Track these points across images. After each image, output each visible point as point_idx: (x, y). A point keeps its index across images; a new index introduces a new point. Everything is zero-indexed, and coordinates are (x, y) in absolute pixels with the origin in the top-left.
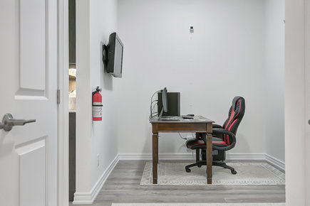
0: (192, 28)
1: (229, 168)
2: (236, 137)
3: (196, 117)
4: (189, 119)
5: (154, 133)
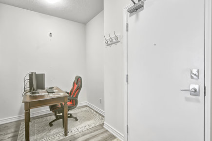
0: (51, 34)
1: (74, 118)
2: (78, 99)
3: (55, 89)
4: (52, 93)
5: (26, 111)
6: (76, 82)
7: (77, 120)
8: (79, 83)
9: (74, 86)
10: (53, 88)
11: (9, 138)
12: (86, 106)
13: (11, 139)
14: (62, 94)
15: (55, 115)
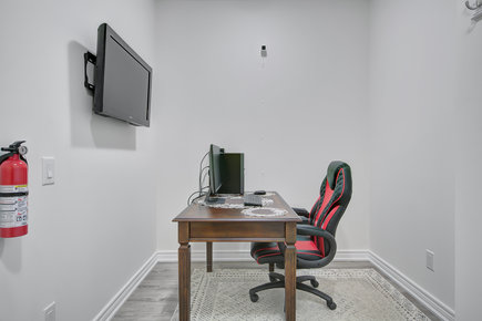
0: (264, 48)
3: (270, 198)
4: (256, 205)
5: (182, 244)
6: (330, 181)
7: (331, 305)
8: (341, 186)
9: (323, 192)
10: (264, 193)
11: (162, 300)
12: (368, 265)
13: (164, 303)
14: (278, 214)
15: (271, 269)
